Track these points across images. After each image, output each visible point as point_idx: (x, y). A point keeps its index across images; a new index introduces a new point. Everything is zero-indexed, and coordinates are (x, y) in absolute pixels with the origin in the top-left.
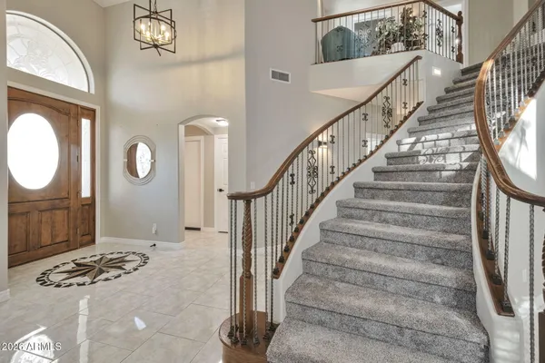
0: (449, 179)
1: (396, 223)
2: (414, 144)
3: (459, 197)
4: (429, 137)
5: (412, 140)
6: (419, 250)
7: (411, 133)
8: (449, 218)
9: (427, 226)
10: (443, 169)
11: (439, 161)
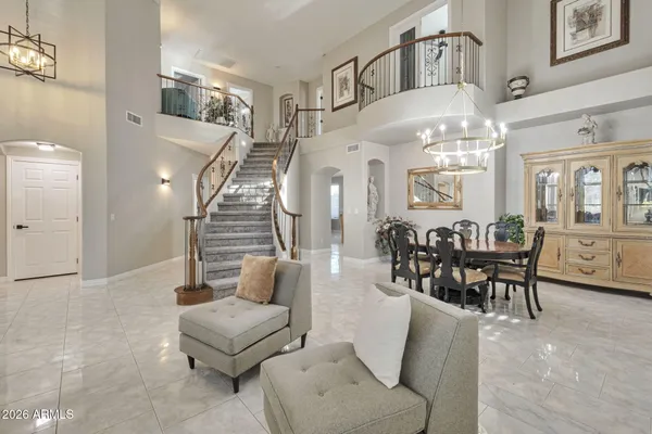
0: (260, 209)
1: (241, 231)
2: (237, 189)
3: (265, 217)
4: (247, 186)
5: (237, 186)
6: (255, 240)
7: (234, 182)
8: (264, 226)
9: (255, 230)
10: (256, 204)
11: (253, 201)
